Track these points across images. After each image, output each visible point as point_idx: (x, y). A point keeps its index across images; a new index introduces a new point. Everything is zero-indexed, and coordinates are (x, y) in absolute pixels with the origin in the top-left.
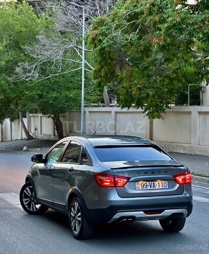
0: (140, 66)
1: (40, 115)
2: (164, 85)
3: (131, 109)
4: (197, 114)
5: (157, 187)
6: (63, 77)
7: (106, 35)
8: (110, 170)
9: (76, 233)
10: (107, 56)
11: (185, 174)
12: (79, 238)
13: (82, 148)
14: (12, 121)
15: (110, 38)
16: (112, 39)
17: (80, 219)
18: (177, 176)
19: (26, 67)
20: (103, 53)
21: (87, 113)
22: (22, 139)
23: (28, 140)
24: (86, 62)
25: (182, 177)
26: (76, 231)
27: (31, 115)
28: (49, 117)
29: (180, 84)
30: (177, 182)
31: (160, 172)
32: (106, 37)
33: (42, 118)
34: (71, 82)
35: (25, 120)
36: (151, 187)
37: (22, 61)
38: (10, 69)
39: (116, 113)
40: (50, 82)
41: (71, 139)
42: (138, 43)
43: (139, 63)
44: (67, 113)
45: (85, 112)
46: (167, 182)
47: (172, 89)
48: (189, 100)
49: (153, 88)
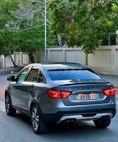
0: (80, 21)
1: (21, 53)
2: (95, 33)
3: (74, 48)
4: (115, 50)
5: (91, 98)
6: (34, 30)
7: (59, 2)
8: (58, 87)
9: (36, 129)
10: (60, 16)
11: (111, 89)
12: (37, 133)
13: (39, 71)
14: (5, 56)
15: (61, 4)
16: (63, 4)
17: (38, 120)
18: (105, 90)
19: (11, 23)
20: (57, 14)
21: (49, 51)
22: (11, 67)
23: (14, 67)
24: (48, 21)
25: (109, 91)
26: (35, 128)
27: (16, 53)
28: (26, 54)
29: (104, 33)
30: (105, 94)
31: (93, 87)
32: (59, 3)
33: (23, 54)
34: (39, 33)
35: (13, 56)
36: (87, 98)
37: (10, 20)
38: (3, 26)
39: (66, 51)
40: (27, 33)
41: (33, 65)
42: (78, 7)
43: (79, 20)
44: (37, 51)
45: (47, 51)
46: (98, 94)
47: (99, 35)
48: (109, 43)
49: (88, 35)
